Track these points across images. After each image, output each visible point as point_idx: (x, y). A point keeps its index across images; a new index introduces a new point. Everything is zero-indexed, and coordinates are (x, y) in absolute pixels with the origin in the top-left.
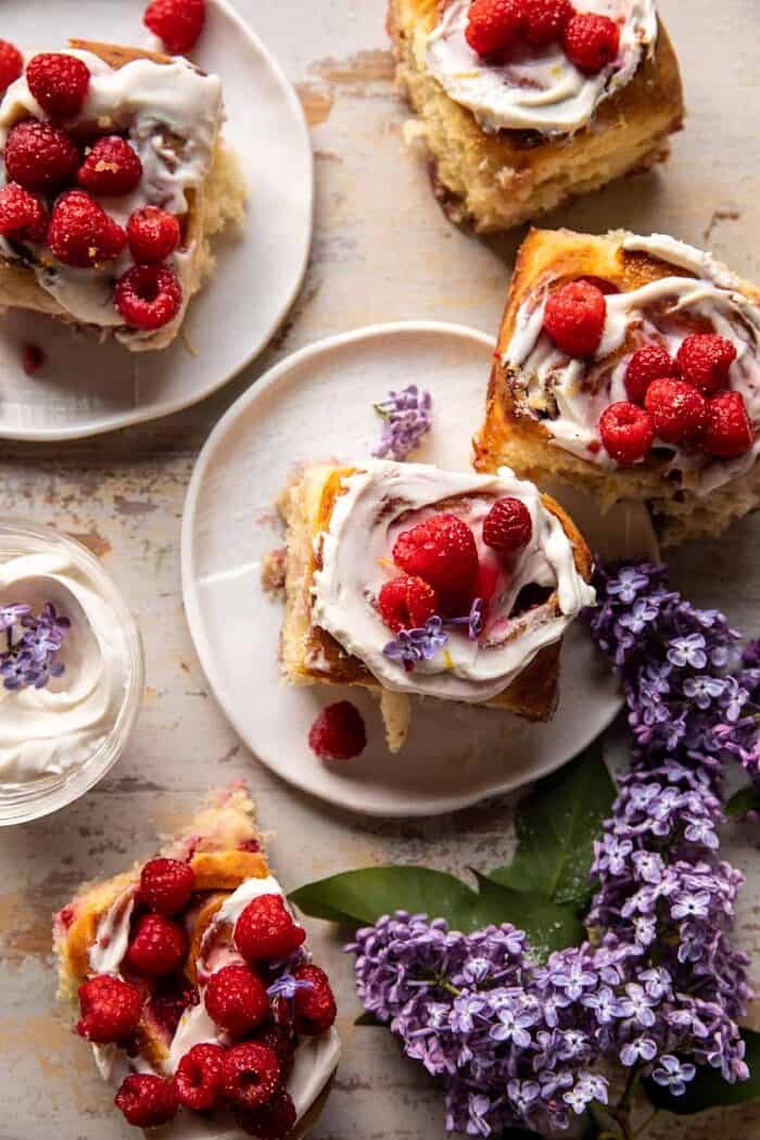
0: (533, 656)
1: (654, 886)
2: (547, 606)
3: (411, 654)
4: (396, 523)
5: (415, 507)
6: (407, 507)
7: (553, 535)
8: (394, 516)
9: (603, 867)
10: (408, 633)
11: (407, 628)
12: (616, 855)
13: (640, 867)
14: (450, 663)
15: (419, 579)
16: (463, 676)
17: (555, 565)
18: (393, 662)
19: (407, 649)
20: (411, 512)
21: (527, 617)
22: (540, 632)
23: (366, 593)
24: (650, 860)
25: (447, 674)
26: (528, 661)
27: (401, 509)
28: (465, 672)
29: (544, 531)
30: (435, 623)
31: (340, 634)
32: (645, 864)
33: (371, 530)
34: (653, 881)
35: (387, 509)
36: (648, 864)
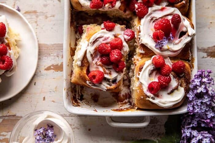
0: (185, 45)
1: (196, 137)
2: (186, 35)
3: (161, 46)
4: (154, 22)
5: (157, 18)
6: (156, 18)
7: (185, 21)
8: (153, 20)
9: (185, 135)
10: (159, 41)
11: (159, 40)
12: (188, 132)
13: (193, 134)
14: (168, 47)
15: (160, 30)
16: (171, 50)
17: (186, 26)
18: (157, 48)
19: (160, 45)
20: (157, 19)
21: (182, 38)
22: (185, 40)
23: (150, 36)
24: (195, 132)
25: (168, 50)
26: (184, 46)
27: (154, 19)
28: (171, 49)
29: (183, 21)
30: (164, 38)
31: (146, 44)
32: (194, 133)
33: (149, 24)
34: (196, 136)
35: (152, 19)
36: (195, 133)
